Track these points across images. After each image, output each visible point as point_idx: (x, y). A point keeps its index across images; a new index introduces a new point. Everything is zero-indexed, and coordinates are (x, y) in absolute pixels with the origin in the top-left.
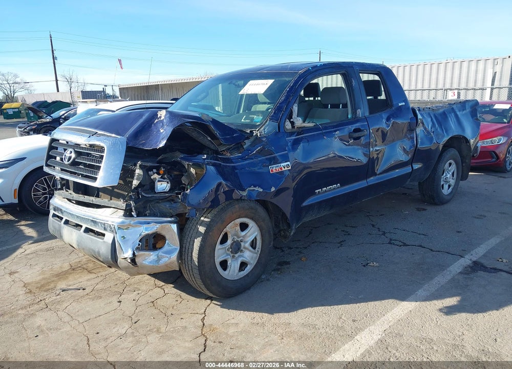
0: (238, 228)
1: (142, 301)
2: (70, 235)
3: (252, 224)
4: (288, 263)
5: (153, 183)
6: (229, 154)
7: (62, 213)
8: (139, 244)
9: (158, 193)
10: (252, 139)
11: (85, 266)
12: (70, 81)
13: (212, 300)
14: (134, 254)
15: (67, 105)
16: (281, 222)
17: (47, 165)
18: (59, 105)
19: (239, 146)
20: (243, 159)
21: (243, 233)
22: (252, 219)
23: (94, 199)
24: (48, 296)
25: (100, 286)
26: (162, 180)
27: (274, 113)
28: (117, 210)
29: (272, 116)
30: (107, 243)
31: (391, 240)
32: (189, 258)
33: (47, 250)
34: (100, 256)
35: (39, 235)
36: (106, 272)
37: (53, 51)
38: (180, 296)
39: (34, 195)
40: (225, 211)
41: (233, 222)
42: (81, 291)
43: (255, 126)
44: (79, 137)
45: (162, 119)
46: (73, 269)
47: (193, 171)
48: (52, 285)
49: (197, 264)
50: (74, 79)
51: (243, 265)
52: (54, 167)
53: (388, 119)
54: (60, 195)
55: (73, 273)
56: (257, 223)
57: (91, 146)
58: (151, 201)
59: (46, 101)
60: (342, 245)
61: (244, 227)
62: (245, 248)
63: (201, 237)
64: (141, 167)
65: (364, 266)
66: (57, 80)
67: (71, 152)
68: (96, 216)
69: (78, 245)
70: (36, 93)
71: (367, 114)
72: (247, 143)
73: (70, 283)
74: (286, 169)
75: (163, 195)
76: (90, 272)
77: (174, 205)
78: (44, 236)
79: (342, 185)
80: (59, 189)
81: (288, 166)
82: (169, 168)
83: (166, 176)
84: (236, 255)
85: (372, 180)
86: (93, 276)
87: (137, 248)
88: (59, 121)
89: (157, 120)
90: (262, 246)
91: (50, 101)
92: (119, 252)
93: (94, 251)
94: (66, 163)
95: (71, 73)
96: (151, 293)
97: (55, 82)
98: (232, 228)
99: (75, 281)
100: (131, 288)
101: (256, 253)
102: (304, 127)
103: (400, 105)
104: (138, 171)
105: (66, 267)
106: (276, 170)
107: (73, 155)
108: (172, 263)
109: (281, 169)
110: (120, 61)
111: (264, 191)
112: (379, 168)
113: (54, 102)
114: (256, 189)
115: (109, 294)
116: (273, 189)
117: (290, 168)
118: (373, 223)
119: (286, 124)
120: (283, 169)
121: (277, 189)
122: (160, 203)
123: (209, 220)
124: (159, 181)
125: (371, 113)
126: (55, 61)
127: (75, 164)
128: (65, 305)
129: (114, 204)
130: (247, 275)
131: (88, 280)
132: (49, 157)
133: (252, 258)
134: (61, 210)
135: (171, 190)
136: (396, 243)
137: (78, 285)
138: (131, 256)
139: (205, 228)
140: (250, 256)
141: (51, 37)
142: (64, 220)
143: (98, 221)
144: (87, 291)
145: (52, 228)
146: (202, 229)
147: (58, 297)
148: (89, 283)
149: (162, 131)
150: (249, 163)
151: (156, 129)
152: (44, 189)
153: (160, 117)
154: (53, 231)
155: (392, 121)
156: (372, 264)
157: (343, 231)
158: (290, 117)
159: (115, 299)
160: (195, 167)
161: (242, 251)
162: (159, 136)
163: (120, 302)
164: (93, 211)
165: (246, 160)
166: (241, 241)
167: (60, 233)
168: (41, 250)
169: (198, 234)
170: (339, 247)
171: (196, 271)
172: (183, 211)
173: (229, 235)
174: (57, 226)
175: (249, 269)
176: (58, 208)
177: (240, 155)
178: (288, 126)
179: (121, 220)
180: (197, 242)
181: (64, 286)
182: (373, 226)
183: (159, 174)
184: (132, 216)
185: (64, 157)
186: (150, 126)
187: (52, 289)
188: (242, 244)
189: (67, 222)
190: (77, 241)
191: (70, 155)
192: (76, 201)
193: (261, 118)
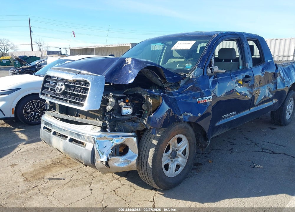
0: (176, 141)
1: (107, 189)
2: (57, 143)
3: (184, 139)
4: (200, 164)
5: (120, 108)
6: (170, 90)
7: (52, 127)
8: (111, 152)
9: (124, 115)
10: (186, 80)
11: (62, 162)
12: (39, 45)
13: (156, 191)
14: (108, 159)
15: (38, 58)
16: (200, 137)
17: (42, 94)
18: (34, 58)
19: (177, 85)
20: (179, 93)
21: (179, 145)
22: (185, 135)
23: (77, 119)
24: (40, 184)
25: (75, 177)
26: (127, 106)
27: (201, 62)
28: (95, 126)
29: (199, 64)
30: (88, 150)
31: (263, 149)
32: (145, 162)
33: (36, 149)
34: (82, 159)
35: (29, 139)
36: (78, 167)
37: (30, 27)
38: (133, 187)
39: (25, 112)
40: (170, 129)
41: (174, 137)
42: (62, 180)
43: (188, 71)
44: (68, 74)
45: (129, 64)
46: (55, 164)
47: (150, 100)
48: (41, 176)
49: (151, 167)
50: (42, 44)
51: (178, 166)
52: (47, 95)
53: (263, 70)
54: (49, 114)
55: (55, 166)
56: (187, 138)
57: (77, 81)
58: (119, 121)
59: (26, 56)
60: (232, 152)
61: (180, 140)
62: (179, 155)
63: (155, 148)
64: (114, 97)
65: (253, 167)
66: (32, 44)
67: (62, 85)
68: (79, 130)
69: (64, 150)
70: (19, 51)
71: (252, 66)
72: (182, 83)
73: (54, 174)
74: (209, 101)
75: (128, 117)
76: (66, 166)
77: (135, 124)
78: (32, 139)
79: (237, 113)
80: (48, 110)
81: (210, 99)
82: (132, 98)
83: (129, 104)
84: (174, 160)
85: (253, 110)
86: (69, 169)
87: (110, 155)
88: (35, 67)
89: (125, 65)
90: (189, 154)
91: (28, 56)
92: (97, 157)
93: (77, 156)
94: (58, 92)
95: (40, 40)
96: (111, 183)
97: (31, 45)
98: (173, 142)
99: (57, 173)
100: (97, 179)
101: (186, 159)
102: (219, 73)
103: (269, 61)
104: (111, 100)
105: (50, 162)
106: (202, 101)
107: (63, 88)
108: (133, 165)
109: (205, 101)
110: (73, 32)
111: (194, 115)
112: (256, 102)
113: (30, 57)
114: (188, 114)
115: (82, 183)
116: (199, 115)
117: (212, 100)
118: (246, 137)
119: (208, 70)
120: (207, 101)
121: (203, 114)
122: (125, 122)
123: (160, 136)
124: (124, 107)
125: (254, 65)
126: (31, 33)
127: (64, 93)
128: (53, 191)
129: (93, 122)
130: (180, 174)
131: (66, 172)
132: (44, 88)
133: (183, 162)
134: (51, 125)
135: (133, 113)
136: (267, 151)
137: (59, 175)
138: (106, 160)
139: (157, 142)
140: (181, 160)
141: (29, 19)
142: (52, 132)
143: (82, 134)
144: (66, 181)
145: (44, 137)
146: (155, 142)
147: (47, 184)
148: (67, 174)
149: (130, 72)
150: (183, 96)
151: (125, 70)
152: (31, 109)
153: (128, 63)
154: (44, 139)
155: (265, 71)
156: (257, 166)
157: (229, 142)
158: (210, 65)
159: (87, 188)
160: (151, 98)
161: (177, 157)
162: (128, 76)
163: (91, 190)
164: (76, 127)
165: (181, 94)
166: (177, 150)
167: (50, 141)
168: (31, 149)
169: (152, 145)
170: (230, 153)
171: (150, 172)
172: (141, 128)
173: (171, 147)
174: (47, 136)
175: (181, 169)
176: (48, 123)
177: (178, 90)
178: (209, 71)
179: (99, 134)
180: (152, 152)
181: (50, 177)
182: (247, 139)
183: (124, 102)
184: (107, 131)
185: (56, 88)
186: (121, 68)
187: (42, 178)
188: (177, 152)
189: (55, 133)
190: (64, 147)
191: (61, 87)
192: (60, 118)
193: (191, 65)
